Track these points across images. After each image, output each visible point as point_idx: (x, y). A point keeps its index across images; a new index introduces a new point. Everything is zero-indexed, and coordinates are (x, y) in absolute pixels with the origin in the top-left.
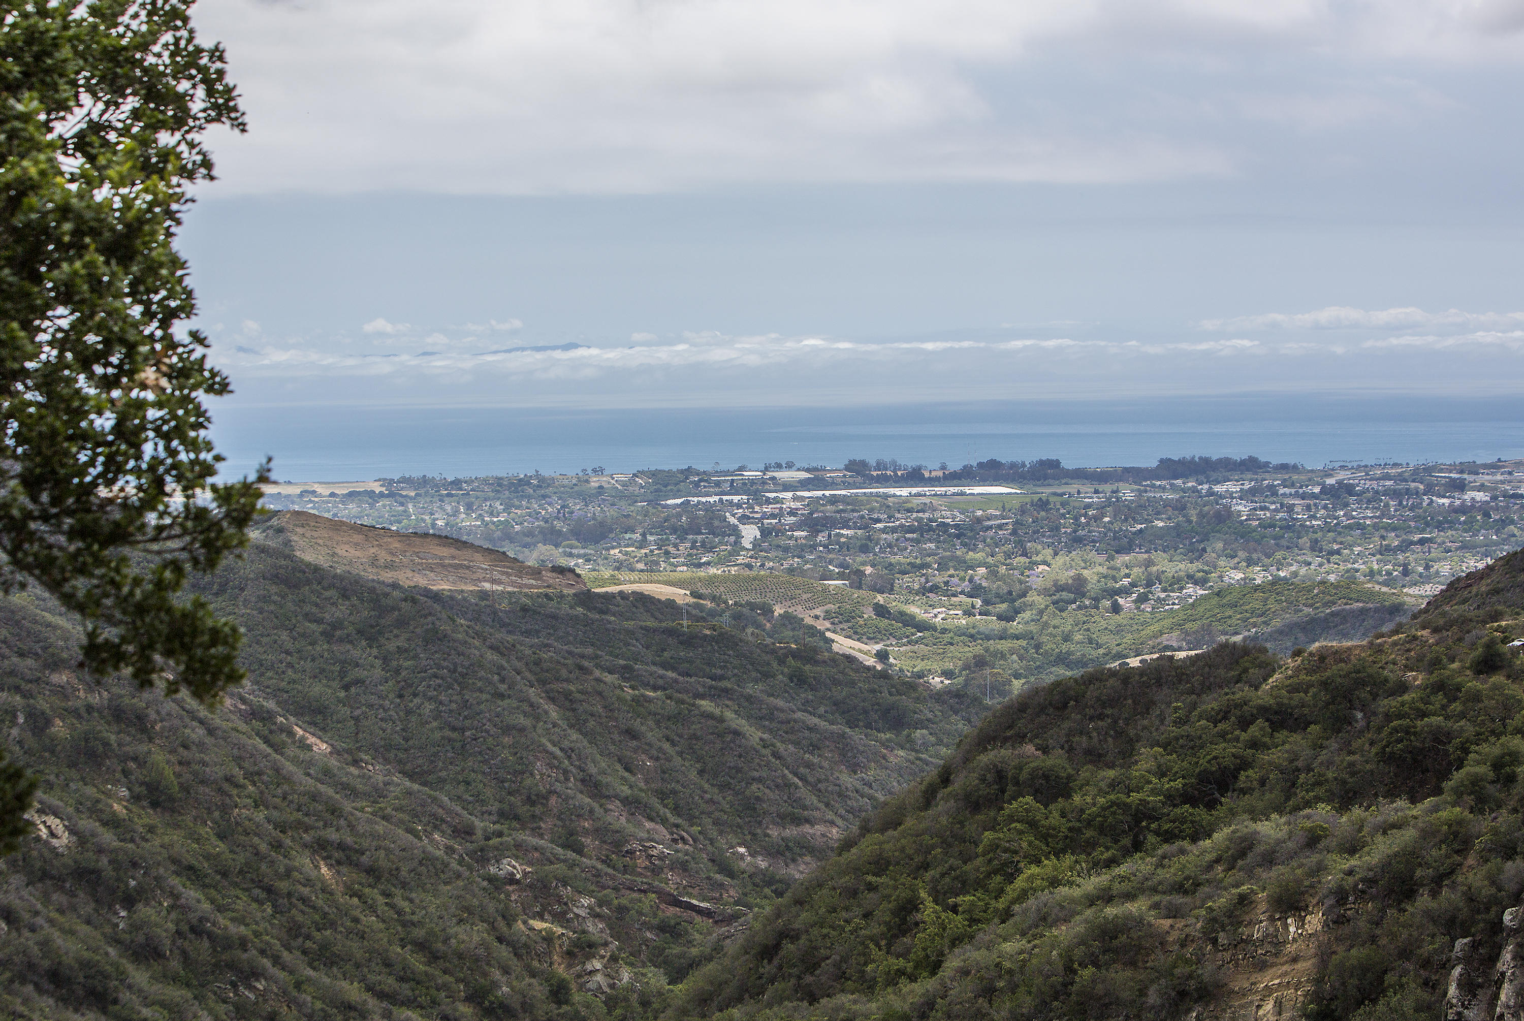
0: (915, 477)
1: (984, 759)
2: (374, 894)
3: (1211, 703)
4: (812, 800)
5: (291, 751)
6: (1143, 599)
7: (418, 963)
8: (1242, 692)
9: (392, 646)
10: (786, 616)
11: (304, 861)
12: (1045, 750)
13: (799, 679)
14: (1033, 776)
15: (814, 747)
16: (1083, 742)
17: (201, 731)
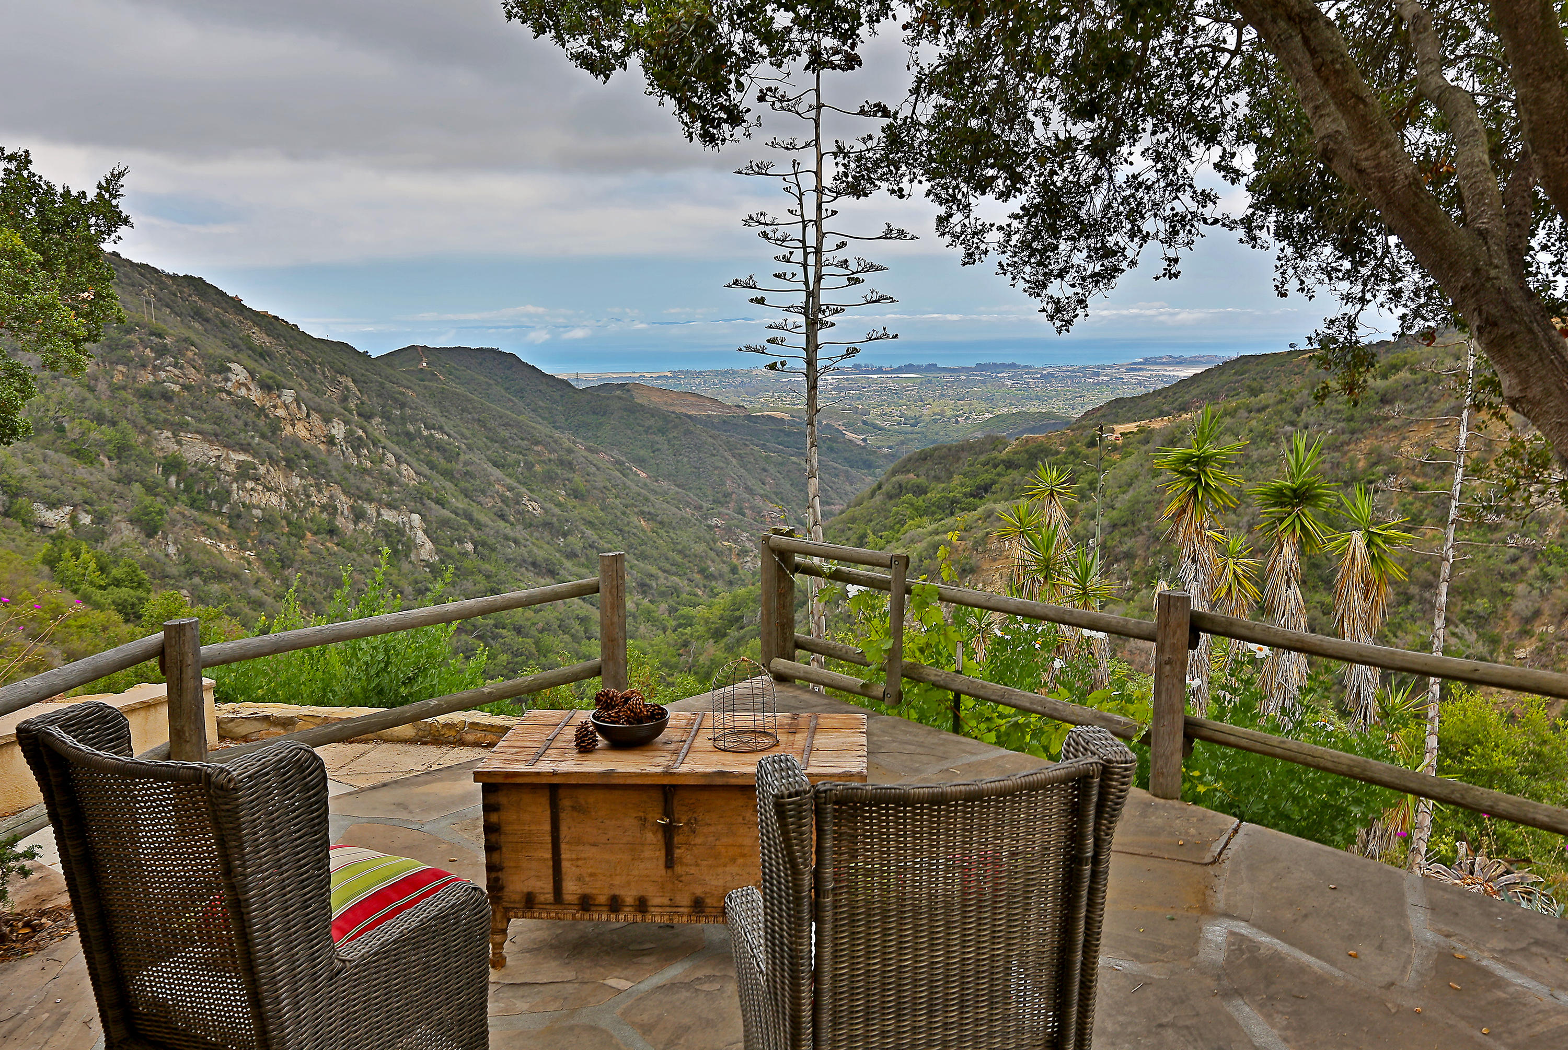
0: (880, 370)
1: (894, 479)
2: (662, 532)
3: (983, 458)
4: (834, 495)
5: (631, 477)
6: (968, 418)
7: (679, 559)
8: (995, 454)
9: (671, 436)
10: (827, 424)
11: (634, 519)
12: (918, 476)
13: (831, 449)
14: (913, 486)
15: (837, 476)
16: (933, 473)
17: (594, 469)
